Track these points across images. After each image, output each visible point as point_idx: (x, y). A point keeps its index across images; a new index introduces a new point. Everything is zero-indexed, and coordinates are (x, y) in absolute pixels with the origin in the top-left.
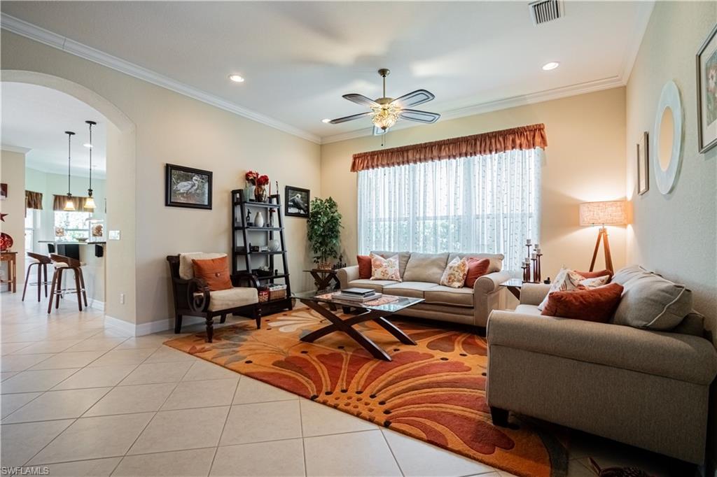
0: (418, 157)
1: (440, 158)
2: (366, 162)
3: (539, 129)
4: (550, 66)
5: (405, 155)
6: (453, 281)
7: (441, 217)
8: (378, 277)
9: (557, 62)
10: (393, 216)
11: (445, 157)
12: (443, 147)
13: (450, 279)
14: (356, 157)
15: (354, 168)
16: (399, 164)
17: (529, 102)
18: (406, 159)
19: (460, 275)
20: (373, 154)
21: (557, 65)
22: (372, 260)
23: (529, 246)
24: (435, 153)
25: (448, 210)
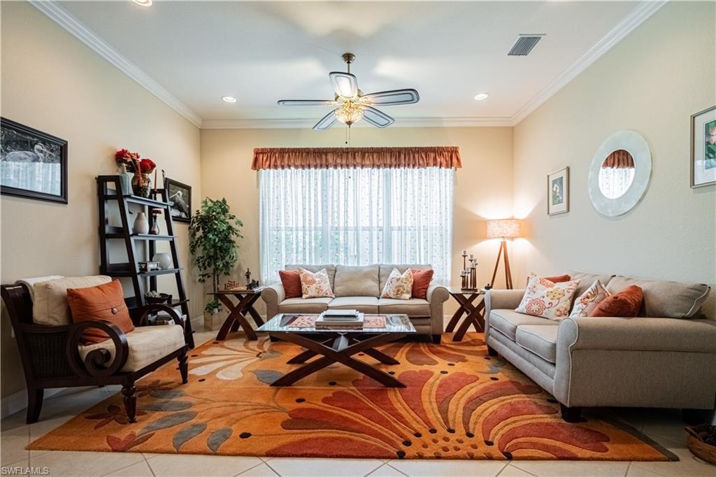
0: (339, 161)
1: (363, 166)
2: (273, 160)
3: (453, 152)
4: (481, 97)
5: (324, 157)
6: (402, 293)
7: (363, 227)
8: (313, 294)
9: (486, 93)
10: (307, 225)
11: (367, 166)
12: (367, 155)
13: (398, 291)
14: (258, 153)
15: (256, 165)
16: (316, 167)
17: (445, 125)
18: (324, 162)
19: (409, 287)
20: (283, 152)
21: (486, 96)
22: (301, 276)
23: (465, 256)
24: (358, 160)
25: (371, 220)
